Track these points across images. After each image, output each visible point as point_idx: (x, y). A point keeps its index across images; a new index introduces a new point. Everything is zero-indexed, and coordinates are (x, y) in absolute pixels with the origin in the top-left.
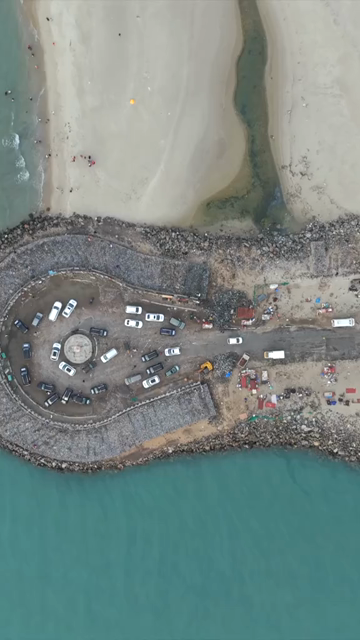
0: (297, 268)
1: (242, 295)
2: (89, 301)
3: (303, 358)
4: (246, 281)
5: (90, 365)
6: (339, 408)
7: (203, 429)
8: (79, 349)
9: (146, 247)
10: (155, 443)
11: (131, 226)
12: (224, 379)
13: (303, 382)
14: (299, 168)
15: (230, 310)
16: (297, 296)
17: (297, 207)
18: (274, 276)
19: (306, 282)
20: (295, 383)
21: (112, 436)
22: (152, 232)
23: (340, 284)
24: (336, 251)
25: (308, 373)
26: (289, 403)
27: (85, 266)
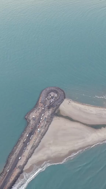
0: (50, 114)
1: (50, 109)
2: (56, 98)
3: (41, 111)
4: (51, 110)
5: (50, 96)
6: (35, 112)
7: (40, 101)
8: (52, 95)
9: (58, 104)
10: (41, 98)
11: (61, 104)
12: (43, 104)
13: (39, 110)
14: (59, 119)
15: (49, 108)
16: (47, 113)
17: (55, 117)
18: (50, 112)
19: (48, 114)
20: (40, 109)
21: (43, 95)
22: (59, 105)
23: (46, 117)
24: (50, 118)
25: (40, 111)
26: (38, 108)
27: (59, 98)
